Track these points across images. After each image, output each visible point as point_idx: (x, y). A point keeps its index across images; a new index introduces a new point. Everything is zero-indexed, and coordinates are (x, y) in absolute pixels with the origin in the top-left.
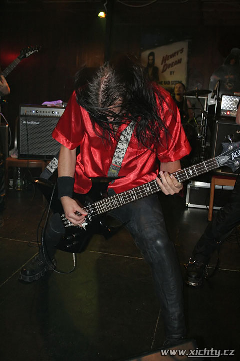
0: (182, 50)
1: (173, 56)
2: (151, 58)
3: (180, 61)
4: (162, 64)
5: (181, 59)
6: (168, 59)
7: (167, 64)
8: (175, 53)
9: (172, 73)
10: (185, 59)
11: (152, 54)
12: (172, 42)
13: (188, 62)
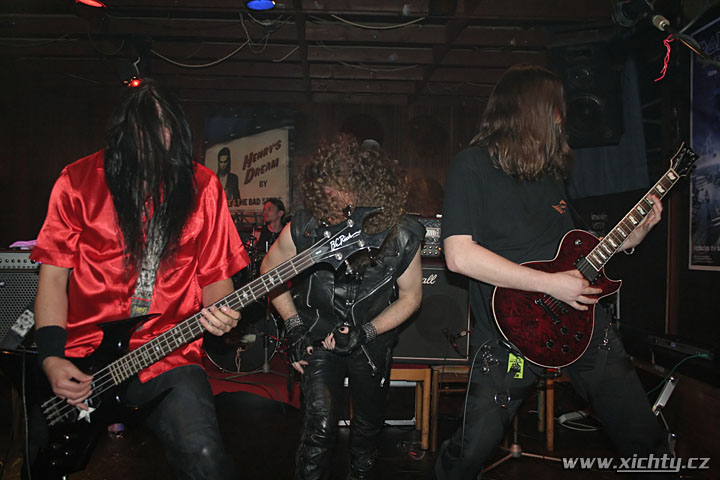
0: (278, 145)
1: (262, 154)
2: (224, 158)
3: (275, 164)
4: (244, 169)
5: (278, 160)
6: (255, 161)
7: (252, 169)
8: (266, 149)
9: (262, 184)
10: (284, 160)
11: (225, 152)
12: (260, 131)
13: (290, 165)
